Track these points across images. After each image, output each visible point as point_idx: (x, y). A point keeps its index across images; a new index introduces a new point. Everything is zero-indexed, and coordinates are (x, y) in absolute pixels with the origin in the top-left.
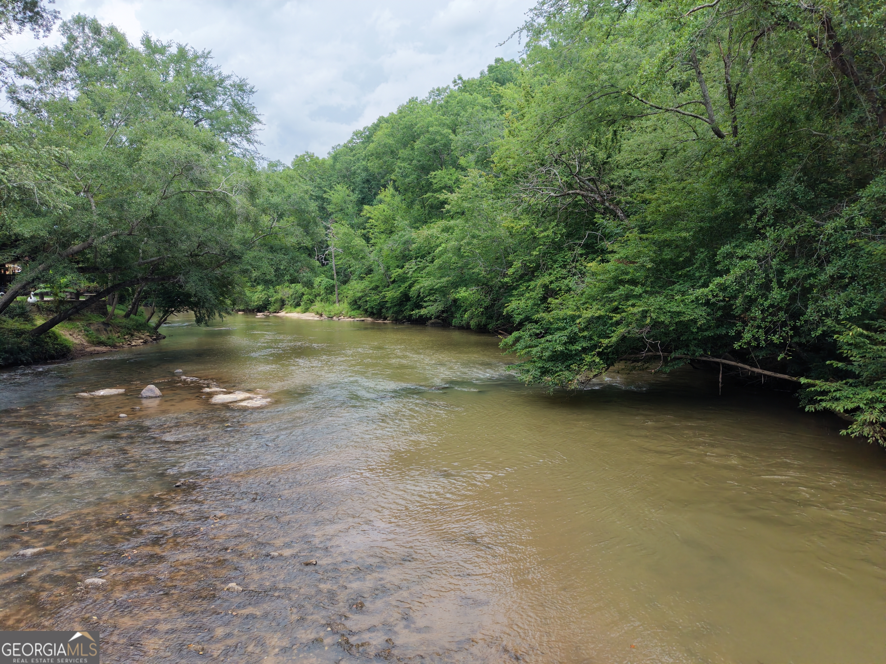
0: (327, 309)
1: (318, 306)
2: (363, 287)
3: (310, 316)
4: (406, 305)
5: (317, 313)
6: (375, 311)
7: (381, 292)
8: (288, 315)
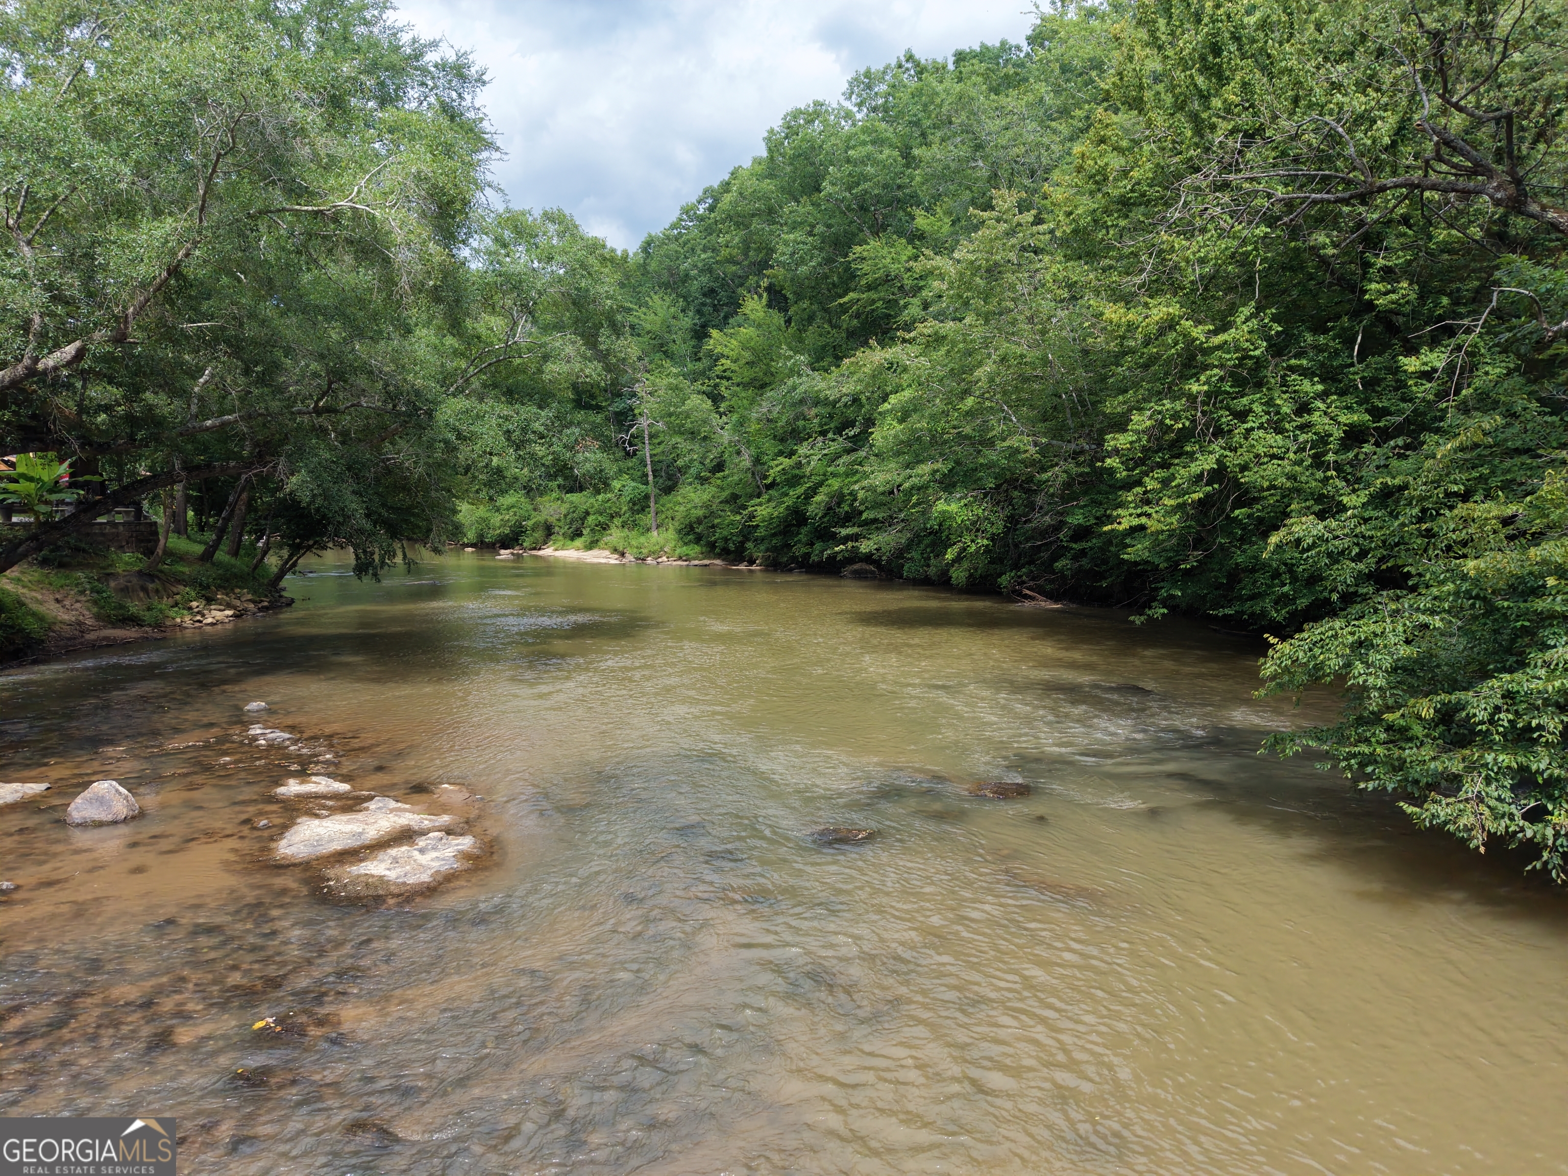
0: (634, 543)
1: (615, 535)
2: (706, 497)
3: (600, 557)
4: (798, 533)
5: (615, 550)
6: (731, 546)
7: (745, 507)
8: (558, 554)
